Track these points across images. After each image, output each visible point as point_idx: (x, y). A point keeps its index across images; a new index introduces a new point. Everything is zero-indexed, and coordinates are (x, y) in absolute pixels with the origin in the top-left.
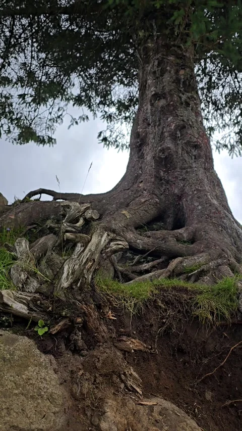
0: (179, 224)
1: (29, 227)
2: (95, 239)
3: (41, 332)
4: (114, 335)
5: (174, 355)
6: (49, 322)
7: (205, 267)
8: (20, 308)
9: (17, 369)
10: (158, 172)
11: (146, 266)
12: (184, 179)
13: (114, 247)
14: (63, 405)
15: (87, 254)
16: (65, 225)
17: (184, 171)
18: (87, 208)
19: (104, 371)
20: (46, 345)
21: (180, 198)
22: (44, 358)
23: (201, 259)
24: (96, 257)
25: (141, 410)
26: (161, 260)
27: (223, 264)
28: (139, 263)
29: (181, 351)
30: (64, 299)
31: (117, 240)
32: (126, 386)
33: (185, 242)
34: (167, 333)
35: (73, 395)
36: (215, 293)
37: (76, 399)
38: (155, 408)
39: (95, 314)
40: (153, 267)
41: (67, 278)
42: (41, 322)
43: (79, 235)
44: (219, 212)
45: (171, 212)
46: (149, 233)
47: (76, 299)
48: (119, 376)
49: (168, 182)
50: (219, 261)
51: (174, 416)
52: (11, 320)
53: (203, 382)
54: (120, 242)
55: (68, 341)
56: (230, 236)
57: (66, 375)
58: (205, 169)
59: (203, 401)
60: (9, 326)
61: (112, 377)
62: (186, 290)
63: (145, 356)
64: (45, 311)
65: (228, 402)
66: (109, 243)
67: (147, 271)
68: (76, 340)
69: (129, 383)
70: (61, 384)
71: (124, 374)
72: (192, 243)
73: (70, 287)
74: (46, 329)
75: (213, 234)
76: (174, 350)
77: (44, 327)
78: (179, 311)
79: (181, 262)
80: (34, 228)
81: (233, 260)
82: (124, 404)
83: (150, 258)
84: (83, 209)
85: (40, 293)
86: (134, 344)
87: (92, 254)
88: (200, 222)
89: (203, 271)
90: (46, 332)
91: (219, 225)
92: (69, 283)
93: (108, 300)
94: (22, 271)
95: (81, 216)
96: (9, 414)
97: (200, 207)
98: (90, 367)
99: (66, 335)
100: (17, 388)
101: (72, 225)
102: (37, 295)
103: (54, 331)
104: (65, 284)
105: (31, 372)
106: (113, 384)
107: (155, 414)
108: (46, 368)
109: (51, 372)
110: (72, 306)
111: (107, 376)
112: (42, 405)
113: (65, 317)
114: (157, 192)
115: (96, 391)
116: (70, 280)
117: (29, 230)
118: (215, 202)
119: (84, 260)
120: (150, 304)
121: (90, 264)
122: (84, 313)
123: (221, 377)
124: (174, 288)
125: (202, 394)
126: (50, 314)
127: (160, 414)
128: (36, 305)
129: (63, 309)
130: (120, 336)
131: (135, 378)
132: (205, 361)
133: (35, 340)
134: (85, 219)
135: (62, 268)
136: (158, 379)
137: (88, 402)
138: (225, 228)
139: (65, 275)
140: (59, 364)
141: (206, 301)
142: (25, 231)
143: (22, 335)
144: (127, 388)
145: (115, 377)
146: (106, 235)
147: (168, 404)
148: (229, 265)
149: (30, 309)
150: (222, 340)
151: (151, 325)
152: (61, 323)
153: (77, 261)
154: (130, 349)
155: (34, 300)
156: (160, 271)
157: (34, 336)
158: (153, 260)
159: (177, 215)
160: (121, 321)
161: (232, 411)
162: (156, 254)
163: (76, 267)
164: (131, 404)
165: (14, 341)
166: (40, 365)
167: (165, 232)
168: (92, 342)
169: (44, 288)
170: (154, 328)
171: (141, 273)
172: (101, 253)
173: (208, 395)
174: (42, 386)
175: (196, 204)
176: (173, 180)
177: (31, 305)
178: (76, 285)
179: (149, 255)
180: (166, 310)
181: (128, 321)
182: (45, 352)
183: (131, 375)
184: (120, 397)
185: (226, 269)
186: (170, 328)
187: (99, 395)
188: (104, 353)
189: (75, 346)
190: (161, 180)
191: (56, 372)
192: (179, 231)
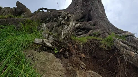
0: (89, 20)
1: (41, 20)
2: (71, 23)
3: (56, 52)
4: (77, 53)
5: (93, 59)
6: (58, 49)
7: (100, 33)
8: (49, 45)
9: (51, 62)
10: (83, 2)
11: (80, 33)
12: (92, 5)
13: (77, 26)
14: (65, 72)
15: (69, 28)
16: (60, 19)
17: (92, 2)
18: (68, 13)
19: (75, 63)
20: (58, 56)
21: (90, 11)
22: (58, 60)
23: (98, 30)
24: (72, 29)
25: (87, 74)
26: (85, 31)
27: (105, 32)
28: (78, 32)
29: (95, 58)
30: (63, 42)
31: (77, 24)
32: (81, 67)
33: (92, 25)
34: (91, 52)
35: (67, 70)
36: (106, 40)
37: (68, 71)
38: (91, 73)
39: (72, 47)
40: (83, 33)
41: (63, 35)
42: (56, 49)
43: (66, 22)
44: (103, 16)
45: (87, 16)
46: (81, 22)
47: (66, 42)
48: (79, 65)
49: (86, 6)
50: (104, 31)
51: (96, 75)
52: (46, 48)
53: (102, 66)
54: (78, 25)
55: (64, 55)
56: (106, 23)
57: (64, 64)
58: (99, 1)
59: (102, 71)
60: (46, 50)
61: (77, 65)
62: (96, 40)
63: (86, 59)
64: (57, 46)
65: (109, 72)
66: (75, 25)
67: (81, 34)
68: (66, 54)
69: (82, 66)
70: (63, 67)
71: (81, 64)
72: (94, 26)
73: (64, 38)
74: (57, 51)
75: (101, 23)
76: (93, 57)
77: (56, 50)
78: (95, 46)
79: (92, 31)
80: (43, 21)
81: (108, 31)
82: (81, 72)
83: (81, 30)
84: (67, 13)
85: (55, 40)
86: (83, 55)
87: (70, 28)
88: (97, 19)
89: (99, 34)
90: (57, 52)
91: (103, 20)
92: (64, 37)
93: (75, 42)
94: (46, 33)
95: (66, 16)
96: (51, 75)
97: (97, 14)
98: (71, 62)
99: (63, 53)
100: (52, 68)
101: (63, 19)
102: (54, 41)
103: (60, 51)
104: (63, 38)
105: (55, 63)
106: (77, 67)
107: (91, 75)
108: (59, 62)
109: (60, 63)
110: (65, 44)
111: (76, 64)
112: (59, 72)
113: (63, 47)
114: (83, 9)
115: (73, 69)
116: (64, 36)
117: (42, 21)
118: (102, 12)
119: (68, 30)
120: (87, 44)
121: (70, 31)
122: (69, 46)
123: (107, 65)
124: (93, 39)
125: (102, 70)
126: (58, 47)
127: (92, 75)
128: (54, 44)
129: (63, 45)
130: (79, 53)
131: (84, 65)
132: (103, 60)
133: (54, 54)
134: (68, 17)
135: (61, 32)
136: (89, 65)
137: (71, 72)
138: (105, 21)
139: (62, 35)
140: (62, 61)
141: (104, 43)
142: (40, 22)
143: (50, 53)
144: (82, 68)
145: (78, 65)
146: (74, 22)
147: (94, 72)
148: (107, 32)
149: (52, 45)
150: (108, 54)
151: (87, 50)
152: (62, 49)
153: (66, 30)
154: (82, 57)
155: (53, 42)
156: (85, 34)
157: (54, 53)
158: (82, 31)
159: (89, 17)
160: (79, 49)
161: (110, 74)
162: (83, 29)
163: (66, 32)
164: (84, 72)
165: (48, 55)
166: (57, 61)
167: (86, 22)
168: (71, 55)
169: (56, 39)
170: (88, 51)
171: (79, 35)
172: (73, 28)
173: (103, 70)
174: (58, 67)
175: (96, 13)
176: (88, 5)
177: (52, 44)
178: (66, 38)
179: (81, 29)
180: (91, 46)
181: (81, 49)
182: (58, 58)
183: (83, 64)
184: (80, 70)
185: (106, 34)
186: (92, 51)
187: (74, 70)
188: (75, 58)
189: (66, 56)
190: (84, 5)
191: (61, 63)
192: (90, 22)
